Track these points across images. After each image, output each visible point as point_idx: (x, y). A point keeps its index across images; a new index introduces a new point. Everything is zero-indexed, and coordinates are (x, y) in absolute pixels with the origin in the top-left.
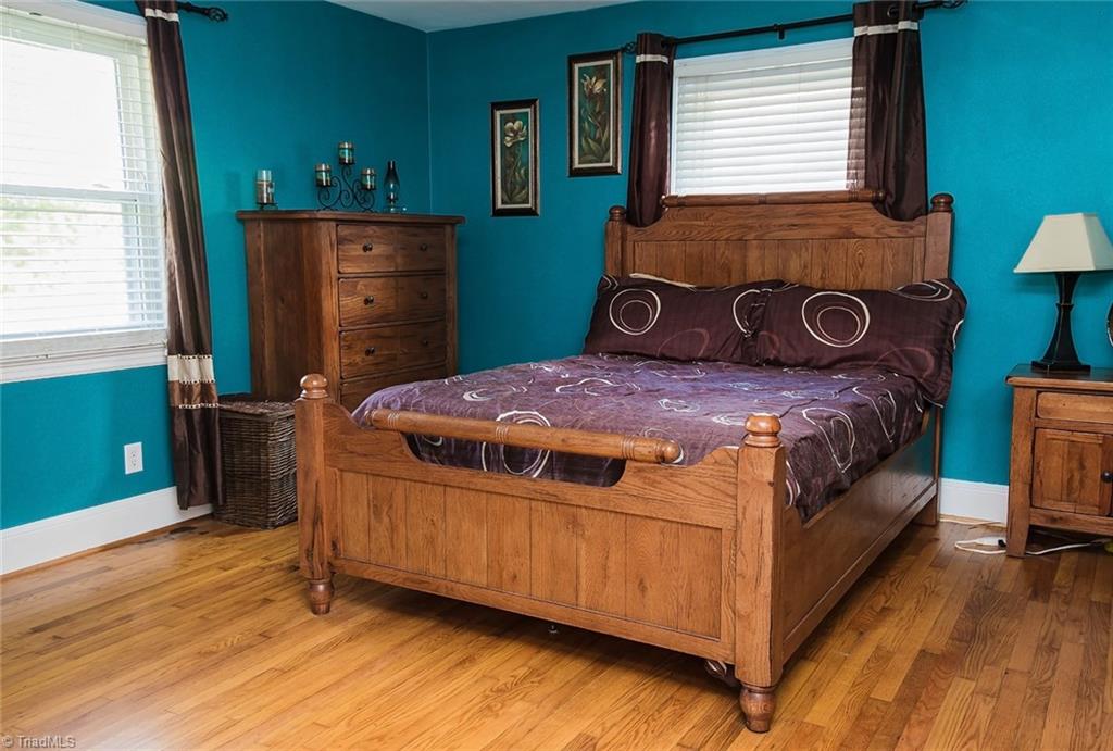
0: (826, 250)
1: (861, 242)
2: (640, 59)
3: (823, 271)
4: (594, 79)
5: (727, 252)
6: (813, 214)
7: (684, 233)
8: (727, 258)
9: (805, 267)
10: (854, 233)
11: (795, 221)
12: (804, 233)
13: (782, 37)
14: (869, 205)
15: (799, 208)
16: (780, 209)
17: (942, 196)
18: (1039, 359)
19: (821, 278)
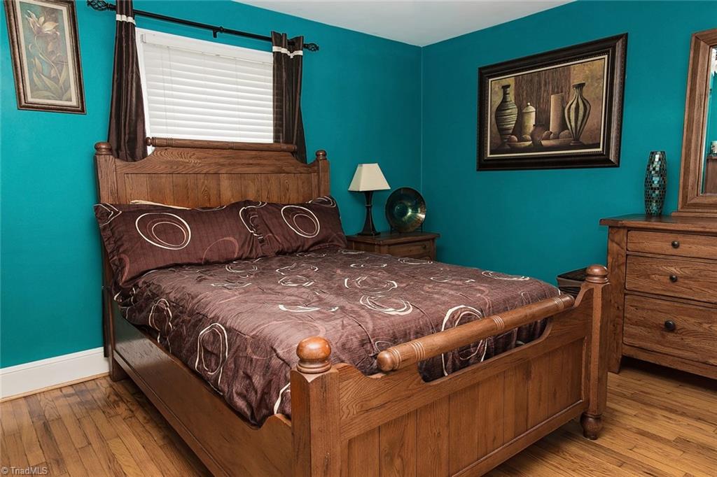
0: (268, 180)
1: (286, 175)
2: (119, 17)
3: (268, 193)
4: (42, 19)
5: (206, 182)
6: (261, 158)
7: (171, 168)
8: (206, 186)
9: (258, 191)
10: (284, 170)
11: (251, 162)
12: (256, 169)
13: (215, 36)
14: (290, 154)
15: (254, 153)
16: (242, 154)
17: (321, 151)
18: (361, 231)
19: (267, 198)
